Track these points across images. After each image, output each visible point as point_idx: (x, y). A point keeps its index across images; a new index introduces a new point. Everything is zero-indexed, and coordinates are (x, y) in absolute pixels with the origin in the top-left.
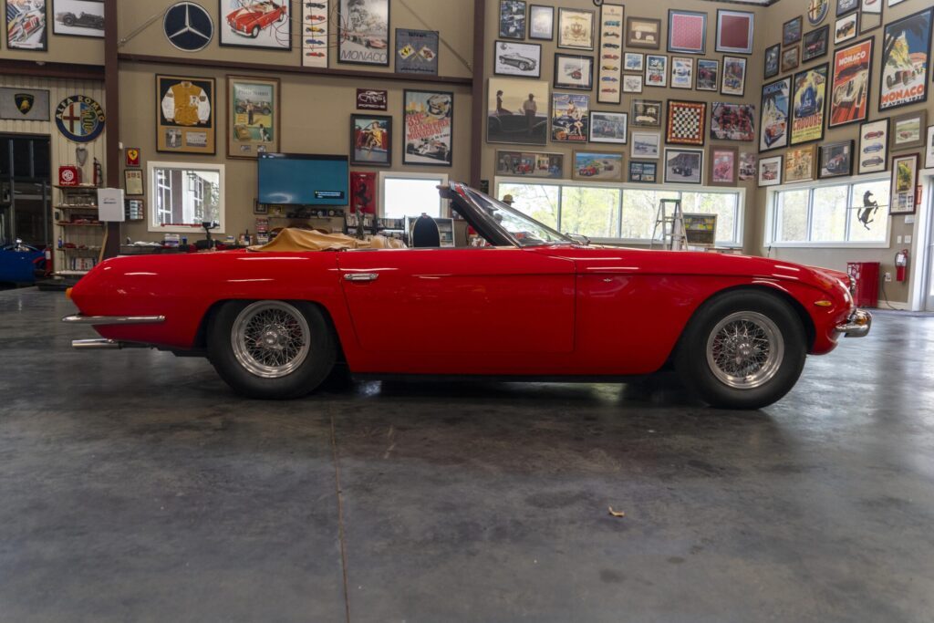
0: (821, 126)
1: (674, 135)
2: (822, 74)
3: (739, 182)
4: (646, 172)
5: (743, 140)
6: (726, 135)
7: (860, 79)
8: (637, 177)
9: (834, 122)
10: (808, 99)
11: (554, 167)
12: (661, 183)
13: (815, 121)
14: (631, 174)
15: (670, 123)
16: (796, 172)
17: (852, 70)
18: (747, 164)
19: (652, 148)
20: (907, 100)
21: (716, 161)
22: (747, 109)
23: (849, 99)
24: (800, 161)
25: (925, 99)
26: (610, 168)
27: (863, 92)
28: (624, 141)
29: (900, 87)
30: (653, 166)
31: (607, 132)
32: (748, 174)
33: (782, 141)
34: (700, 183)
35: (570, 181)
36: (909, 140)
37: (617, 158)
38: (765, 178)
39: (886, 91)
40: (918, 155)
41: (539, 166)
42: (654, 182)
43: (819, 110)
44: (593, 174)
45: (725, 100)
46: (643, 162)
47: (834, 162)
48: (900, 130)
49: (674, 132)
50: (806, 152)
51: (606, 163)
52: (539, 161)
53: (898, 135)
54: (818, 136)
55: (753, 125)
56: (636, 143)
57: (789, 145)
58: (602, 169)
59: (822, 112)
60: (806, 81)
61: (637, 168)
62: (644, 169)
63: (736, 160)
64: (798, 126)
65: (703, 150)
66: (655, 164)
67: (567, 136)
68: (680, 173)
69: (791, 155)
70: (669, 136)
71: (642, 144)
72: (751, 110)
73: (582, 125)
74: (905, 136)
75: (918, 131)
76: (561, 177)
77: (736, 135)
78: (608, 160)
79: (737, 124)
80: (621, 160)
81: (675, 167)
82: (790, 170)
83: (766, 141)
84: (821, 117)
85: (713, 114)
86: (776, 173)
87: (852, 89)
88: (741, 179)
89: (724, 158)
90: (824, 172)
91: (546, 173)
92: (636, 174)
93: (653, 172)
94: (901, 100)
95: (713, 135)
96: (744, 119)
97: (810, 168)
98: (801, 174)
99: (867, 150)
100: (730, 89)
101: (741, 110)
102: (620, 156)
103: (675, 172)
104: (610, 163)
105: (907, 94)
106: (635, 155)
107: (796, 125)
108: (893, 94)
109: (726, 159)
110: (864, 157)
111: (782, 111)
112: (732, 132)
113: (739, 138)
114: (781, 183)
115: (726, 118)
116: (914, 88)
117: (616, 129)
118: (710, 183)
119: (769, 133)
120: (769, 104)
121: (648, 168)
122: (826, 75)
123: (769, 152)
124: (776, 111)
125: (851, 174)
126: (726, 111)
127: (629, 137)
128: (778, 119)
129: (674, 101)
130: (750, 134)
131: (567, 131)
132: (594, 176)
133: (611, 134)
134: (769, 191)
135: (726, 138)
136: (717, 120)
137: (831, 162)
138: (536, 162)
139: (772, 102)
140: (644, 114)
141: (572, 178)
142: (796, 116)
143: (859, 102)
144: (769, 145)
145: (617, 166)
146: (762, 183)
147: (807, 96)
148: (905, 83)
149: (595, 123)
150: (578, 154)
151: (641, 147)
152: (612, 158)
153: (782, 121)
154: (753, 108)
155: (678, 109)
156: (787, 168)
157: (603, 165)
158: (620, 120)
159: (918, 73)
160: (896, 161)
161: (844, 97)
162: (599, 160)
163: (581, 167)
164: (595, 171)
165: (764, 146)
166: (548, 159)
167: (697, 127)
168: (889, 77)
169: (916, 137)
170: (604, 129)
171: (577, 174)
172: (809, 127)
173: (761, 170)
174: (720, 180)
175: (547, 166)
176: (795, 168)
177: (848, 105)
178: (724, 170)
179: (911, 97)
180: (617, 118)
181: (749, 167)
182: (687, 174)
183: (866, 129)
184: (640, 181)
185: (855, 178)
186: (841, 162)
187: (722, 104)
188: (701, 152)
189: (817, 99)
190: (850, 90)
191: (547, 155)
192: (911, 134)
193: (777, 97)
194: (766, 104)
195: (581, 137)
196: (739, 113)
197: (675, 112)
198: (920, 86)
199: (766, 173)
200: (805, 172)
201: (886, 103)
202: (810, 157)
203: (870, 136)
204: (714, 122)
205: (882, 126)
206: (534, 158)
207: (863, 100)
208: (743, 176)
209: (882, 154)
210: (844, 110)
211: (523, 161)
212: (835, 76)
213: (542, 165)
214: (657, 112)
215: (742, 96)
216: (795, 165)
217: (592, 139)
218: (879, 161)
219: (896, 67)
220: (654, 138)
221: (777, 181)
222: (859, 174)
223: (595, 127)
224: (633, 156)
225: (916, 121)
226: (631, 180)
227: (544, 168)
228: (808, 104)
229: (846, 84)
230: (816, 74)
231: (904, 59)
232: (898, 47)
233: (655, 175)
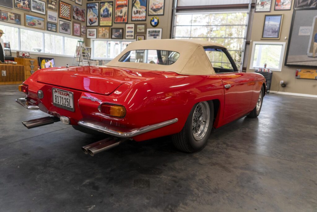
0: (111, 22)
1: (62, 15)
2: (111, 5)
3: (82, 36)
4: (53, 27)
5: (82, 21)
6: (77, 18)
7: (125, 9)
8: (49, 29)
9: (116, 21)
10: (106, 12)
11: (17, 19)
12: (58, 32)
13: (109, 20)
14: (48, 28)
15: (60, 10)
16: (102, 35)
17: (122, 6)
18: (83, 30)
19: (55, 18)
20: (140, 19)
21: (75, 27)
22: (83, 10)
23: (121, 15)
24: (104, 32)
25: (145, 20)
26: (40, 24)
27: (126, 14)
28: (44, 13)
29: (138, 15)
30: (55, 26)
31: (38, 8)
32: (84, 33)
33: (96, 24)
34: (70, 34)
35: (24, 27)
36: (141, 31)
37: (42, 20)
38: (90, 35)
39: (133, 15)
40: (144, 36)
41: (10, 18)
42: (56, 32)
43: (110, 16)
44: (33, 25)
45: (77, 5)
46: (52, 23)
47: (117, 34)
48: (139, 28)
49: (61, 13)
50: (106, 29)
51: (38, 21)
52: (10, 16)
53: (138, 29)
54: (111, 25)
55: (85, 16)
56: (49, 15)
57: (99, 25)
58: (37, 24)
59: (111, 17)
60: (105, 5)
61: (50, 26)
62: (52, 26)
63: (80, 28)
64: (103, 20)
65: (71, 22)
66: (56, 25)
67: (22, 7)
68: (64, 30)
69: (100, 29)
70: (60, 15)
71: (51, 16)
72: (84, 11)
73: (28, 3)
74: (140, 30)
75: (144, 29)
76: (20, 24)
77: (80, 19)
78: (39, 20)
79: (80, 15)
80: (44, 21)
81: (63, 27)
82: (100, 35)
83: (89, 23)
84: (111, 19)
85: (73, 9)
86: (94, 34)
87: (122, 12)
88: (82, 35)
89: (77, 26)
90: (113, 36)
91: (14, 21)
92: (49, 28)
93: (55, 28)
94: (138, 19)
95: (74, 17)
96: (82, 14)
97: (108, 35)
98: (105, 36)
99: (128, 32)
100: (78, 1)
101: (81, 10)
102: (43, 19)
103: (63, 29)
104: (40, 22)
105: (140, 17)
106: (49, 20)
107: (101, 19)
108: (136, 17)
109: (77, 27)
110: (127, 34)
111: (96, 14)
112: (79, 18)
113: (81, 20)
114: (96, 38)
115: (77, 12)
116: (142, 16)
117: (41, 8)
118: (73, 35)
119: (90, 20)
120: (90, 10)
121: (54, 26)
122: (112, 5)
123: (91, 27)
124: (93, 13)
125: (123, 38)
126: (77, 10)
127: (46, 12)
128: (94, 16)
129: (61, 1)
130: (84, 19)
131: (22, 4)
132: (34, 26)
133: (39, 10)
134: (91, 40)
135: (78, 20)
136: (75, 12)
137: (115, 34)
138: (9, 16)
139: (91, 10)
140: (51, 4)
141: (25, 25)
142: (101, 16)
143: (125, 17)
144: (91, 24)
145: (42, 23)
146: (88, 37)
147: (105, 11)
148: (140, 14)
149: (33, 3)
150: (27, 16)
151: (51, 17)
152: (41, 20)
153: (96, 17)
154: (85, 10)
155: (63, 5)
156: (99, 33)
157: (37, 22)
158: (43, 4)
159: (144, 12)
160: (138, 37)
161: (119, 14)
162: (35, 20)
163: (29, 21)
164: (34, 24)
165: (88, 24)
166: (14, 15)
167: (69, 13)
168: (134, 11)
169: (143, 31)
170: (36, 7)
171: (27, 24)
172: (107, 21)
173: (88, 33)
174: (76, 34)
175: (14, 18)
176: (102, 34)
177: (121, 17)
178: (77, 31)
179: (142, 19)
180: (41, 4)
181: (84, 31)
182: (66, 30)
183: (127, 26)
184: (51, 31)
185: (124, 40)
186: (119, 34)
187: (76, 7)
188: (70, 23)
189: (109, 13)
190: (121, 12)
191: (14, 14)
192: (142, 30)
193: (93, 8)
194: (89, 10)
195: (28, 8)
196: (81, 11)
197: (62, 6)
198: (144, 16)
199: (90, 33)
200: (106, 36)
201: (134, 19)
202: (108, 31)
203: (129, 28)
204: (74, 13)
205: (133, 26)
206: (7, 13)
207: (126, 17)
208: (83, 34)
209: (133, 34)
210: (119, 18)
211: (2, 14)
212: (116, 7)
213: (11, 18)
214: (55, 4)
215: (81, 5)
216: (102, 33)
217: (32, 10)
218: (132, 36)
219: (136, 8)
220: (55, 14)
221: (95, 37)
222: (125, 39)
223: (33, 5)
224: (48, 20)
225: (143, 26)
226: (48, 30)
227: (12, 19)
228: (106, 13)
229: (120, 10)
230: (108, 4)
231: (139, 7)
232: (137, 3)
233: (56, 29)
